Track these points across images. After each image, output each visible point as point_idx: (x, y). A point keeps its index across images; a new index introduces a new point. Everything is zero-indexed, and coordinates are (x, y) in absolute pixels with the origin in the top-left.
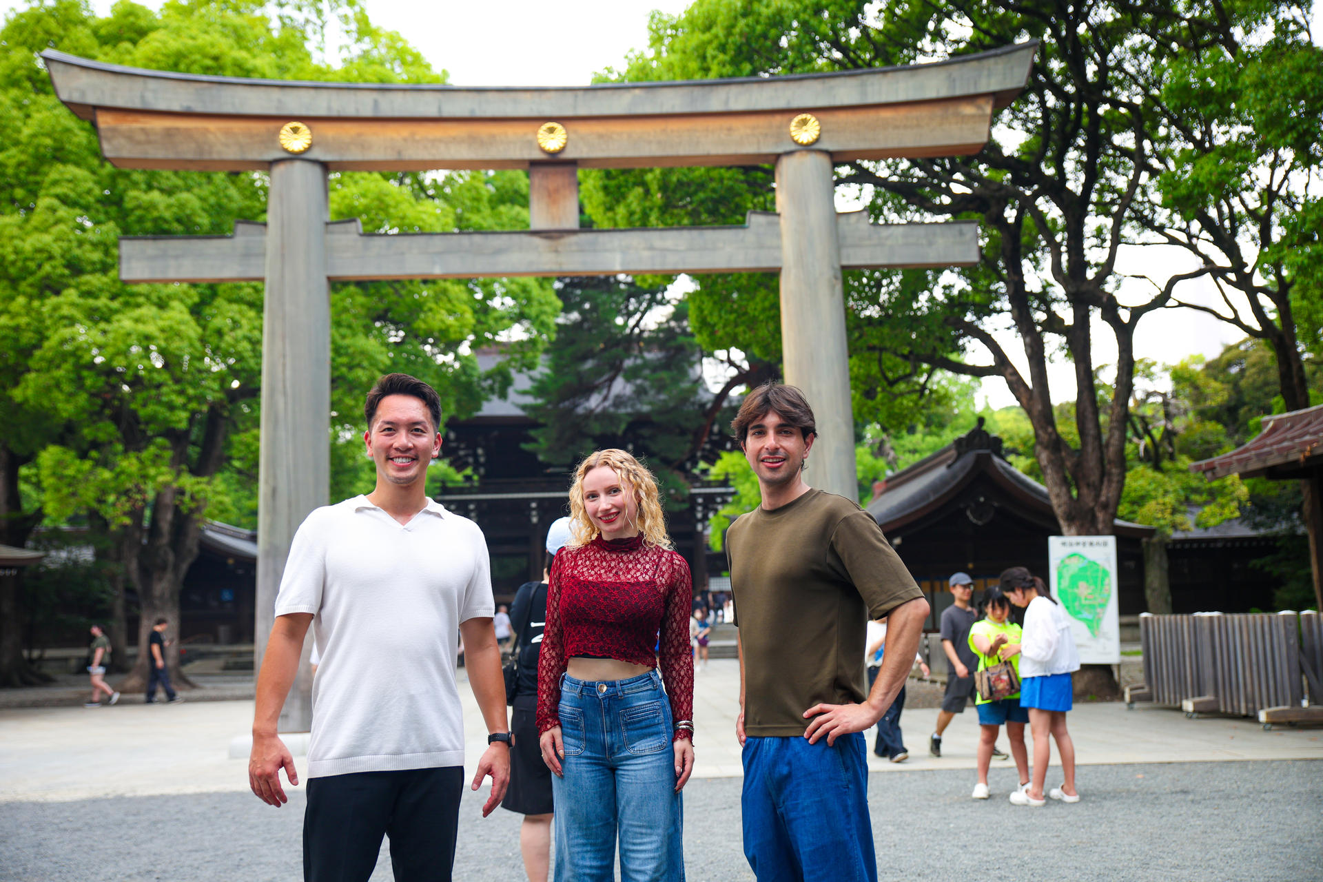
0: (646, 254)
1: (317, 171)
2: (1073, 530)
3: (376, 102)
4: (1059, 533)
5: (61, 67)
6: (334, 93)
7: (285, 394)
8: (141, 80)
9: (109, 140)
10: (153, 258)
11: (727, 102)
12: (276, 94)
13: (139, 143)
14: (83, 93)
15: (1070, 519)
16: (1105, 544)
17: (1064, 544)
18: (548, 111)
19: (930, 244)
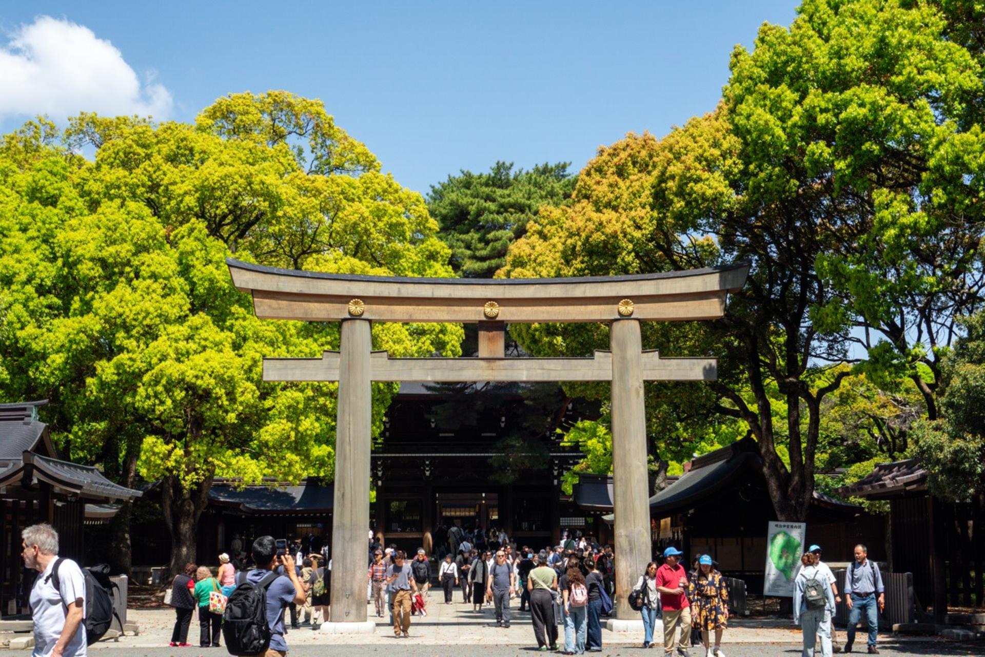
0: (540, 371)
1: (367, 324)
2: (783, 518)
3: (399, 290)
4: (776, 520)
5: (236, 270)
6: (377, 284)
7: (350, 444)
8: (276, 277)
9: (259, 307)
10: (279, 369)
11: (585, 292)
12: (347, 284)
13: (274, 309)
14: (247, 283)
15: (782, 511)
16: (800, 527)
17: (777, 526)
18: (490, 295)
19: (691, 369)
